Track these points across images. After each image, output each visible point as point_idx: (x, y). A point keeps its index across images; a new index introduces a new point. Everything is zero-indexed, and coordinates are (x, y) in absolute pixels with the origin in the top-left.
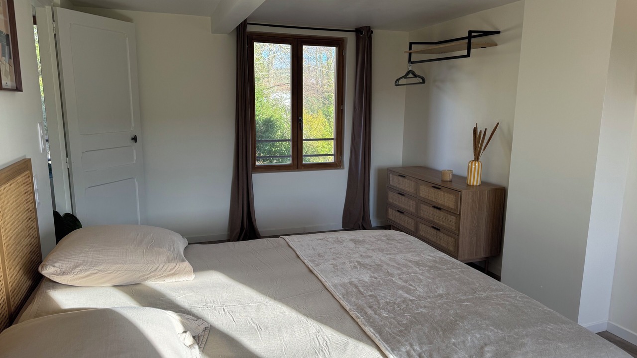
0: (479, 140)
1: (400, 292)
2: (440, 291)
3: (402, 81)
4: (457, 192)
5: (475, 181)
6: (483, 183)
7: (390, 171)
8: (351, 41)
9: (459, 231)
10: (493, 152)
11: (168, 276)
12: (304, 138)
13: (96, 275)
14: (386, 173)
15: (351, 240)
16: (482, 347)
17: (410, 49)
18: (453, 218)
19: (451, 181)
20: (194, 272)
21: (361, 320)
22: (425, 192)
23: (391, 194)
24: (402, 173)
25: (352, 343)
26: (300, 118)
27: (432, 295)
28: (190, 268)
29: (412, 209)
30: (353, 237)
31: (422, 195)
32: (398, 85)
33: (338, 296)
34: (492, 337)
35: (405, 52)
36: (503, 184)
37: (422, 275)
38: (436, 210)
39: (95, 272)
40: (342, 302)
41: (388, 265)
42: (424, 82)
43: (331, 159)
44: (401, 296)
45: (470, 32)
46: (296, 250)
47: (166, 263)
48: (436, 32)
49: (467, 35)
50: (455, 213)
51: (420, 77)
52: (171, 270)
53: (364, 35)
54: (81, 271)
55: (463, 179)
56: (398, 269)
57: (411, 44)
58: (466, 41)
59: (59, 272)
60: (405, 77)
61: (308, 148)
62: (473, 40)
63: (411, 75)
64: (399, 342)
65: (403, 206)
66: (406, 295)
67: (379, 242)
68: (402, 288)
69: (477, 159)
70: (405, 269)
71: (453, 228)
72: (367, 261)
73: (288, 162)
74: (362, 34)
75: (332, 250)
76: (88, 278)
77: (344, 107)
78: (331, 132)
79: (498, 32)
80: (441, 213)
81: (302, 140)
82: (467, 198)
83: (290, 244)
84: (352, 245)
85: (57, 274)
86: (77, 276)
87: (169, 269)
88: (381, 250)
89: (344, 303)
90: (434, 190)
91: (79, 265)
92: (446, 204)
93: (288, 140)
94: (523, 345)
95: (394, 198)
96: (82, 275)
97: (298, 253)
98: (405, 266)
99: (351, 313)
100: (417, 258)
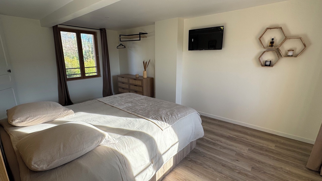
0: (145, 65)
1: (141, 106)
2: (151, 104)
3: (119, 47)
4: (141, 80)
5: (145, 77)
6: (147, 77)
7: (118, 76)
8: (99, 33)
9: (143, 91)
10: (149, 68)
11: (65, 115)
12: (85, 67)
13: (36, 120)
14: (116, 77)
15: (119, 97)
16: (167, 113)
17: (120, 37)
18: (141, 88)
19: (138, 77)
20: (74, 113)
21: (136, 114)
22: (131, 81)
23: (119, 83)
24: (122, 76)
25: (137, 119)
26: (83, 60)
27: (149, 105)
28: (73, 112)
29: (128, 87)
30: (119, 96)
31: (130, 83)
32: (118, 48)
33: (126, 110)
34: (168, 111)
35: (119, 38)
36: (153, 77)
37: (144, 101)
38: (135, 86)
39: (36, 119)
40: (128, 112)
41: (134, 101)
42: (125, 47)
43: (95, 74)
44: (142, 107)
45: (140, 33)
46: (103, 102)
47: (64, 111)
48: (127, 32)
49: (139, 34)
50: (142, 86)
51: (124, 46)
52: (66, 113)
53: (103, 31)
54: (30, 119)
55: (142, 77)
56: (137, 101)
57: (120, 35)
58: (139, 35)
59: (20, 121)
60: (120, 46)
61: (87, 70)
62: (141, 35)
63: (121, 45)
64: (149, 116)
65: (124, 87)
66: (143, 107)
67: (127, 96)
68: (141, 105)
69: (145, 70)
70: (139, 101)
71: (142, 91)
72: (127, 101)
73: (79, 76)
74: (102, 31)
75: (115, 100)
76: (32, 122)
77: (99, 56)
78: (95, 65)
79: (147, 34)
80: (137, 87)
81: (84, 68)
82: (144, 81)
83: (100, 100)
84: (120, 98)
85: (19, 122)
86: (28, 122)
87: (65, 113)
88: (130, 98)
89: (129, 112)
90: (135, 80)
91: (28, 118)
92: (139, 84)
93: (79, 68)
94: (174, 111)
95: (120, 85)
96: (31, 121)
97: (105, 102)
98: (138, 100)
99: (132, 113)
100: (140, 98)
